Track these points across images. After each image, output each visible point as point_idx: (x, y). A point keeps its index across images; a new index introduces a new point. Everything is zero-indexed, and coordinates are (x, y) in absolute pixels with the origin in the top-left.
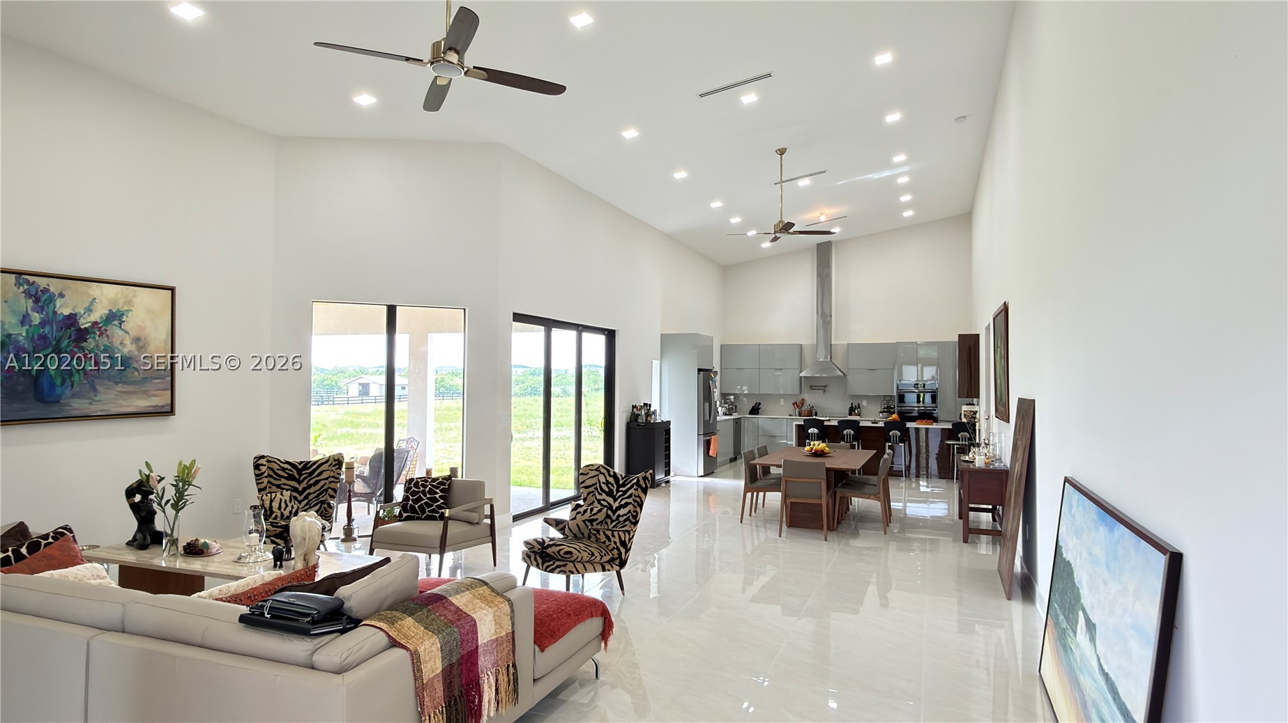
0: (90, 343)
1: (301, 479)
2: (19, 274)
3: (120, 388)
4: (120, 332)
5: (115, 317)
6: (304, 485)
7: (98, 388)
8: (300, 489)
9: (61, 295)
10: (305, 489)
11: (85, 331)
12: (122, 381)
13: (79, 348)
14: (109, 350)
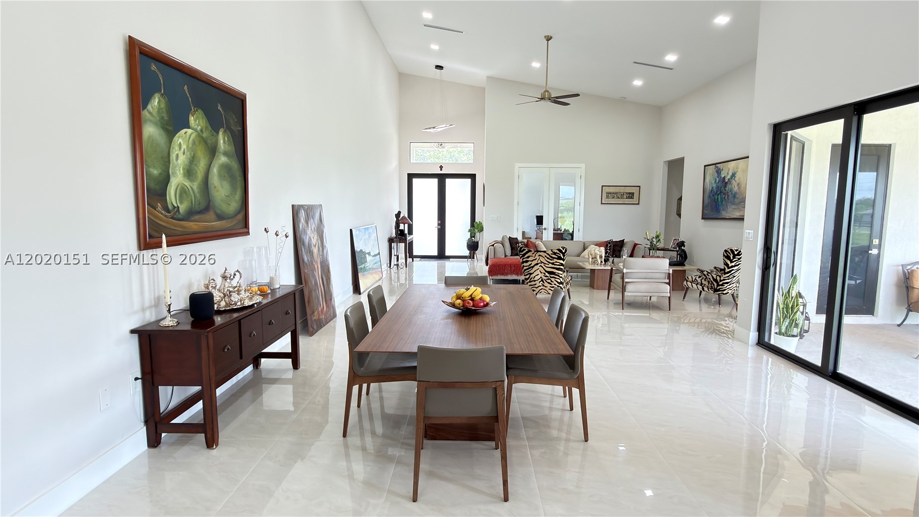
0: (727, 189)
2: (715, 164)
3: (733, 207)
4: (734, 182)
5: (734, 175)
7: (728, 207)
9: (723, 170)
11: (726, 183)
12: (733, 204)
13: (725, 190)
14: (731, 190)
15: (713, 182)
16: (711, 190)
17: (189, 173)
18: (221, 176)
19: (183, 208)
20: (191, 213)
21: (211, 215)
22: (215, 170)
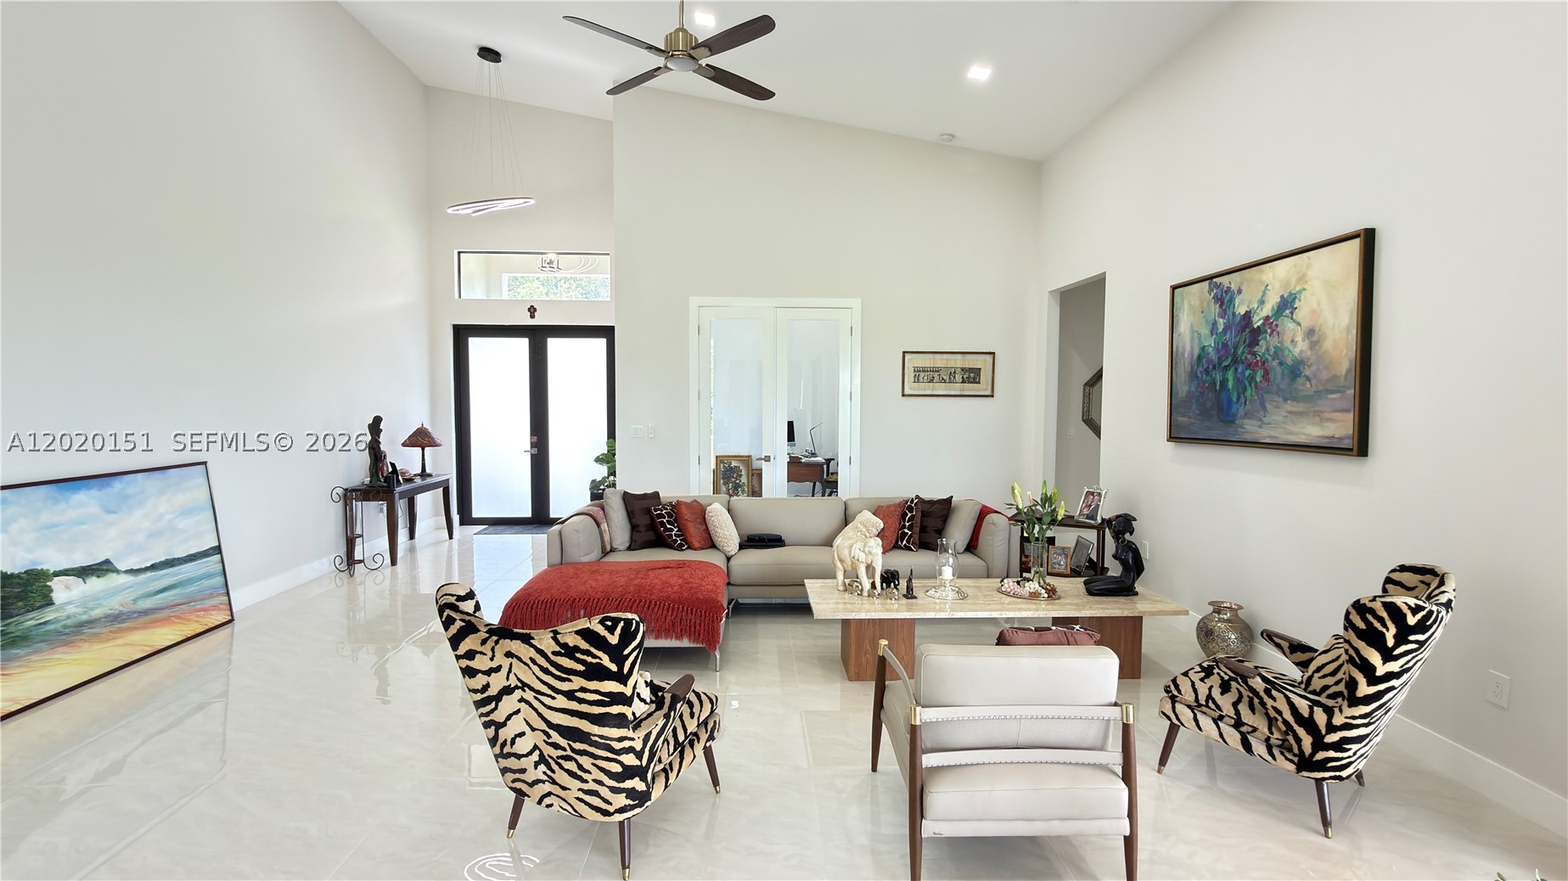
0: (1261, 349)
2: (1210, 278)
3: (1290, 406)
4: (1291, 325)
5: (1287, 304)
7: (1268, 406)
9: (1240, 292)
11: (1256, 334)
12: (1290, 396)
13: (1254, 354)
14: (1278, 353)
15: (1205, 331)
16: (1199, 358)
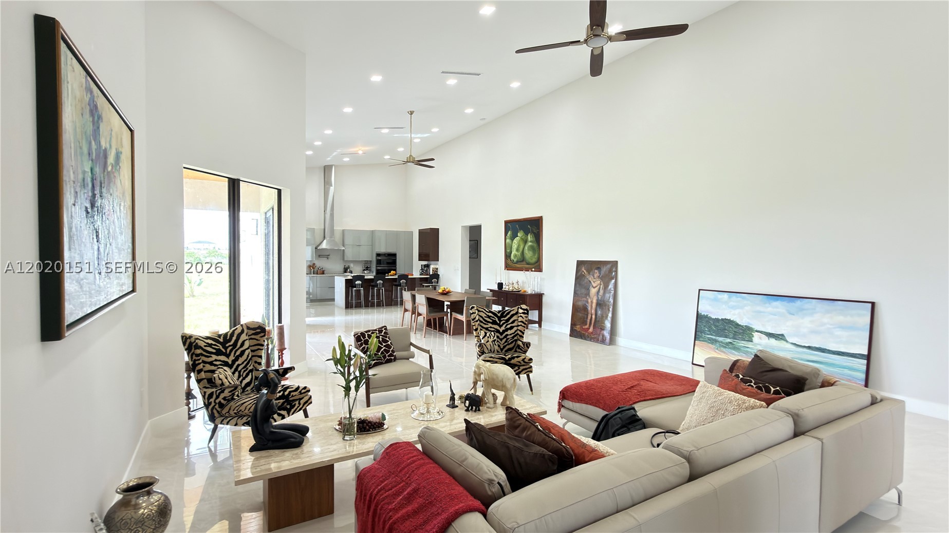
1: (228, 353)
6: (232, 357)
8: (230, 363)
10: (234, 362)
17: (517, 250)
18: (528, 250)
19: (515, 260)
20: (517, 262)
21: (524, 263)
22: (526, 248)
